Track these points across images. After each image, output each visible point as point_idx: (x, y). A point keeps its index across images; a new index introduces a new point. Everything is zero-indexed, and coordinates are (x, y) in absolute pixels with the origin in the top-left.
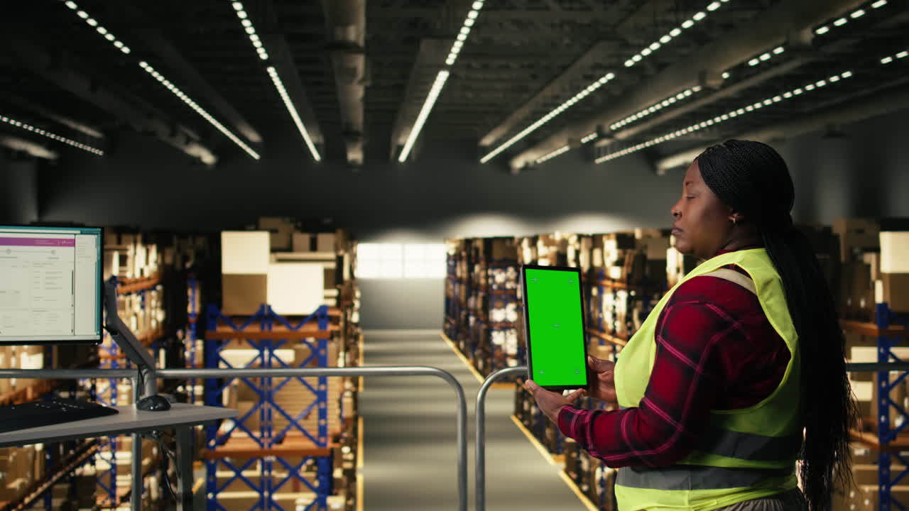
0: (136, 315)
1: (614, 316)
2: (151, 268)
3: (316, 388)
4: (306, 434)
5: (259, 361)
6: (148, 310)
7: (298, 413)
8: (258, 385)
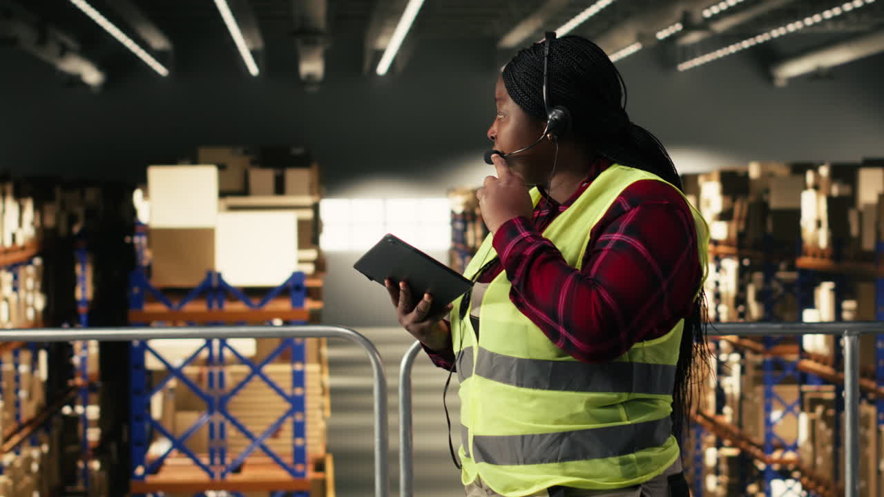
0: (6, 300)
1: (717, 296)
2: (27, 233)
3: (288, 392)
4: (277, 461)
5: (205, 354)
6: (22, 293)
7: (264, 428)
8: (204, 387)
